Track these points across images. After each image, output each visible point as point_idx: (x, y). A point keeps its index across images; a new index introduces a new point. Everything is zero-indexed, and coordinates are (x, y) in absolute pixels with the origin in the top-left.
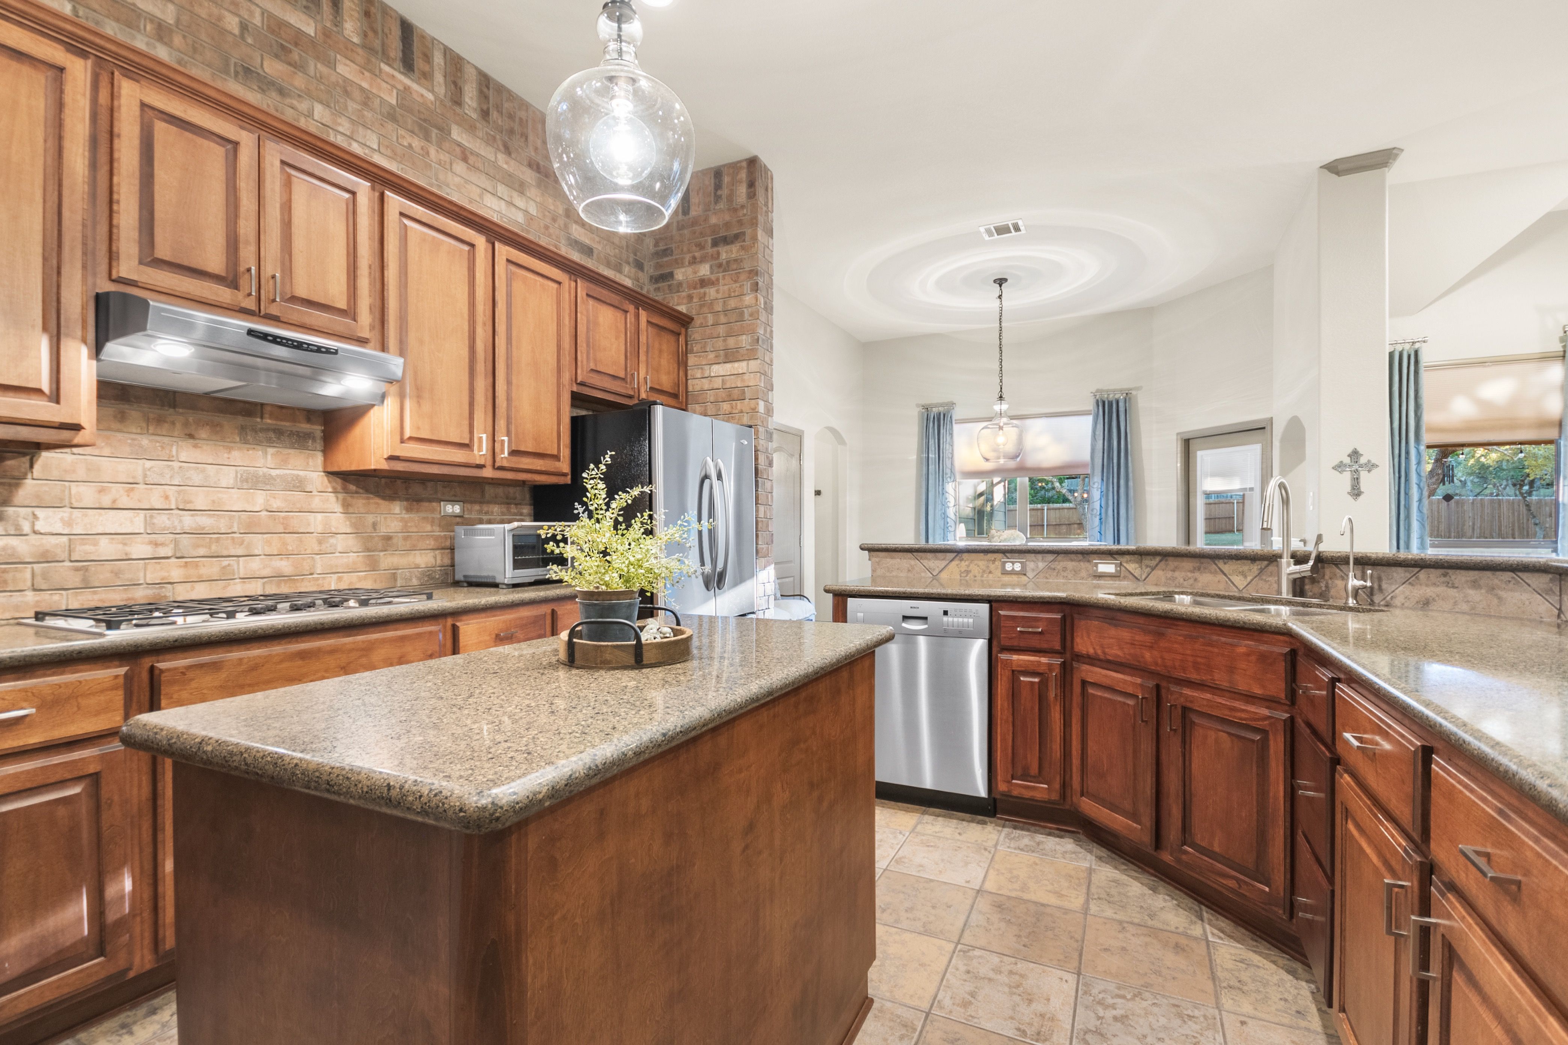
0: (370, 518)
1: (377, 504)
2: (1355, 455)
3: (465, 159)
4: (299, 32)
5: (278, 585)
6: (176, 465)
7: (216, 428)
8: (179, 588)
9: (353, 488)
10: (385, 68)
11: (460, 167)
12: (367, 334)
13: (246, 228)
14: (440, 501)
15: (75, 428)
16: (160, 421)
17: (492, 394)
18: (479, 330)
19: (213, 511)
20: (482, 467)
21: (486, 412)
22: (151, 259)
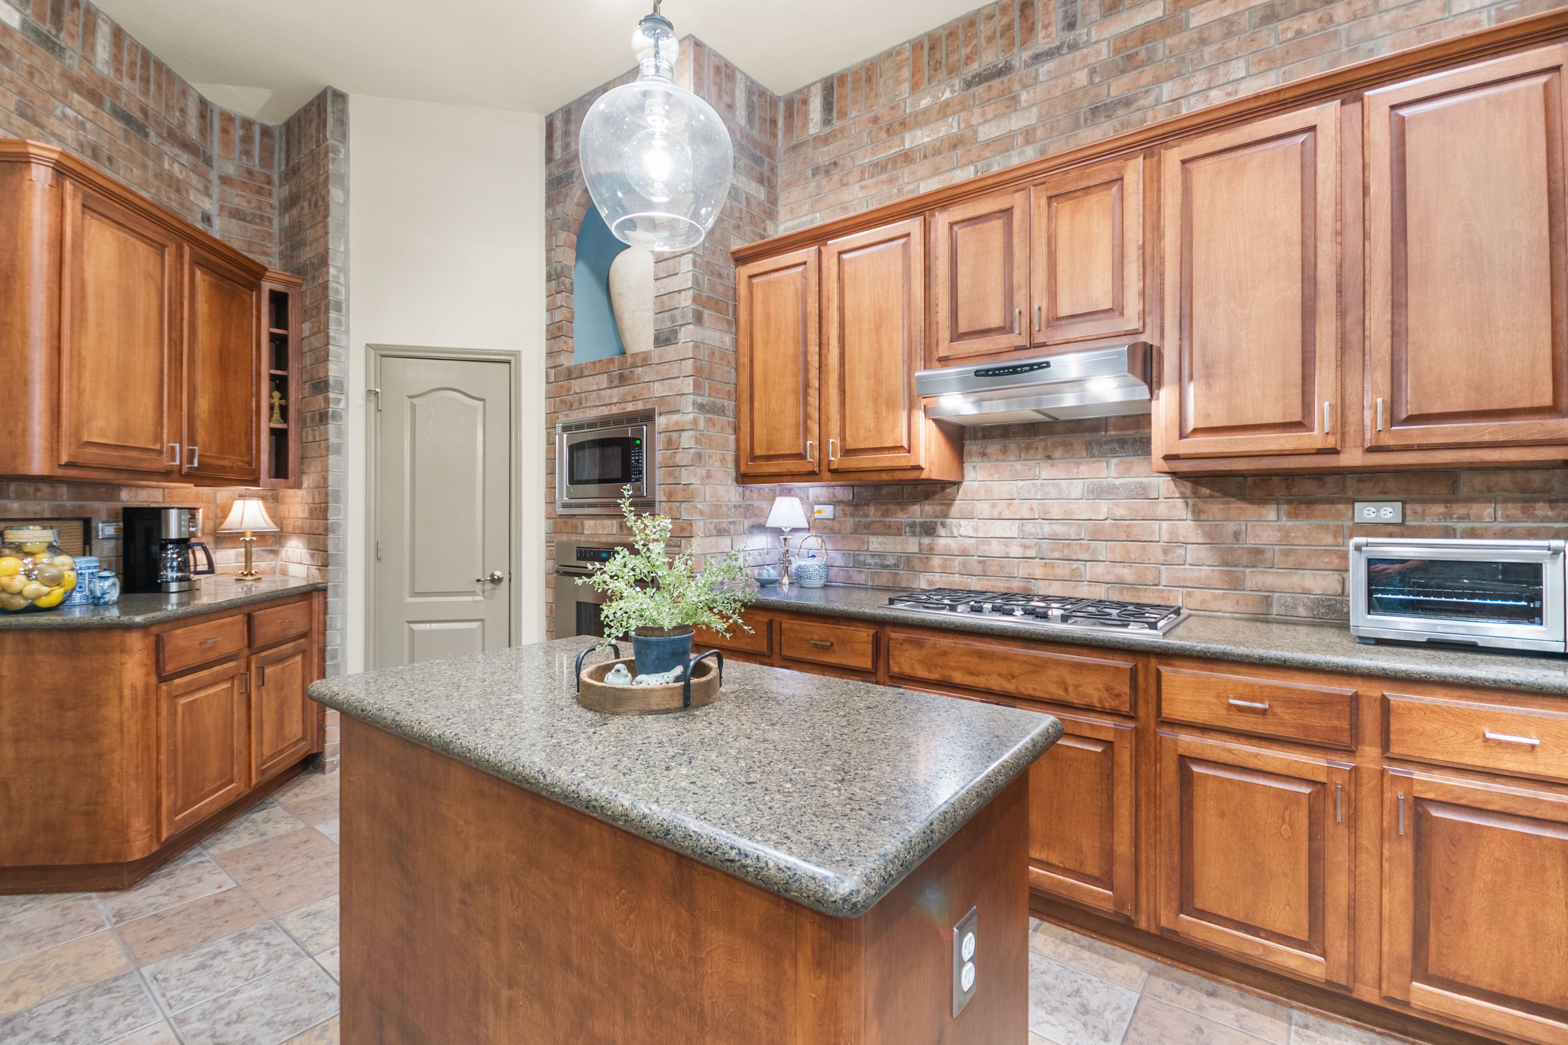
0: (1231, 527)
1: (1242, 509)
5: (1121, 591)
6: (1038, 482)
7: (1067, 447)
8: (1041, 584)
9: (1206, 491)
12: (1135, 325)
13: (1019, 276)
14: (1354, 501)
15: (919, 468)
16: (1028, 448)
17: (1354, 337)
18: (1326, 249)
19: (1065, 519)
20: (1334, 451)
21: (1341, 365)
22: (957, 336)
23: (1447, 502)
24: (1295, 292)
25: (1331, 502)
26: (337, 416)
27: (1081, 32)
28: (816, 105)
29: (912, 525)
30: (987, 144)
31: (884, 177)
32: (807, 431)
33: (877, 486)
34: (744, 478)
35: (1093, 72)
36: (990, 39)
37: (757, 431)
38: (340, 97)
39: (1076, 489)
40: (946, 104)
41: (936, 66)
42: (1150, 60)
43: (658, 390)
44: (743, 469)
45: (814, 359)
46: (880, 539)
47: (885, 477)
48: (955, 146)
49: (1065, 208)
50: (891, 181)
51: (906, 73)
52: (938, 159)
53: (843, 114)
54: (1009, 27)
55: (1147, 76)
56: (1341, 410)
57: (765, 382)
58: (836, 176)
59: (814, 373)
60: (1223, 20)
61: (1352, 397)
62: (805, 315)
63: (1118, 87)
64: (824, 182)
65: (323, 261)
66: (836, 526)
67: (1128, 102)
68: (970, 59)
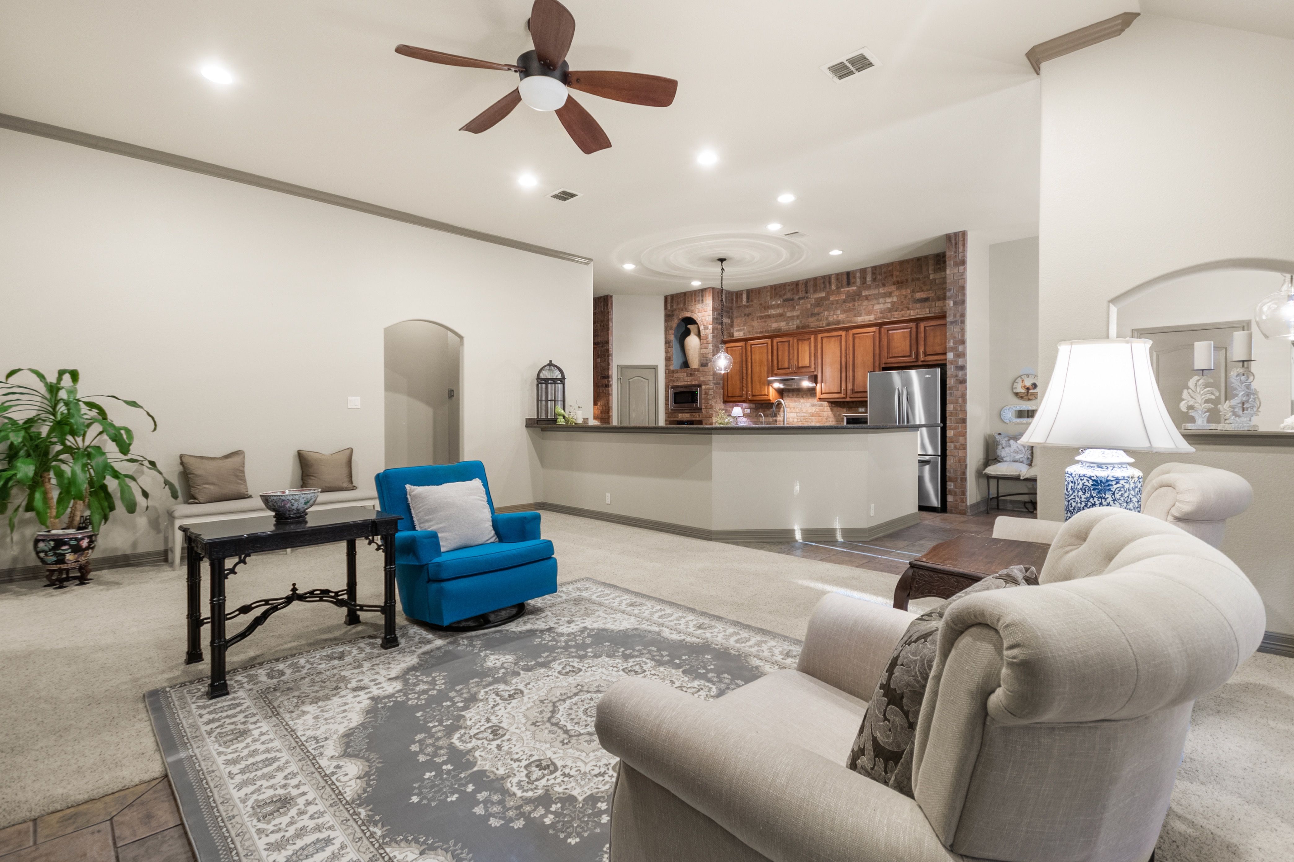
4: (822, 297)
10: (842, 290)
12: (813, 371)
13: (791, 356)
14: (857, 407)
15: (770, 400)
16: (794, 395)
17: (847, 377)
18: (843, 357)
19: (806, 412)
20: (845, 398)
21: (846, 382)
22: (778, 369)
24: (839, 367)
26: (611, 385)
27: (809, 295)
28: (744, 296)
30: (789, 317)
31: (763, 320)
32: (743, 390)
33: (762, 404)
34: (725, 402)
35: (811, 305)
36: (789, 291)
37: (729, 389)
38: (611, 297)
39: (808, 405)
40: (779, 305)
41: (776, 294)
42: (822, 305)
43: (702, 379)
44: (725, 399)
45: (745, 371)
47: (763, 402)
48: (781, 316)
49: (800, 343)
50: (765, 322)
51: (769, 294)
52: (777, 318)
53: (752, 301)
54: (793, 289)
55: (822, 309)
56: (846, 390)
57: (731, 376)
58: (751, 317)
59: (744, 375)
60: (836, 300)
61: (847, 388)
62: (742, 360)
63: (816, 310)
64: (747, 318)
65: (607, 342)
66: (751, 414)
67: (818, 314)
68: (784, 294)
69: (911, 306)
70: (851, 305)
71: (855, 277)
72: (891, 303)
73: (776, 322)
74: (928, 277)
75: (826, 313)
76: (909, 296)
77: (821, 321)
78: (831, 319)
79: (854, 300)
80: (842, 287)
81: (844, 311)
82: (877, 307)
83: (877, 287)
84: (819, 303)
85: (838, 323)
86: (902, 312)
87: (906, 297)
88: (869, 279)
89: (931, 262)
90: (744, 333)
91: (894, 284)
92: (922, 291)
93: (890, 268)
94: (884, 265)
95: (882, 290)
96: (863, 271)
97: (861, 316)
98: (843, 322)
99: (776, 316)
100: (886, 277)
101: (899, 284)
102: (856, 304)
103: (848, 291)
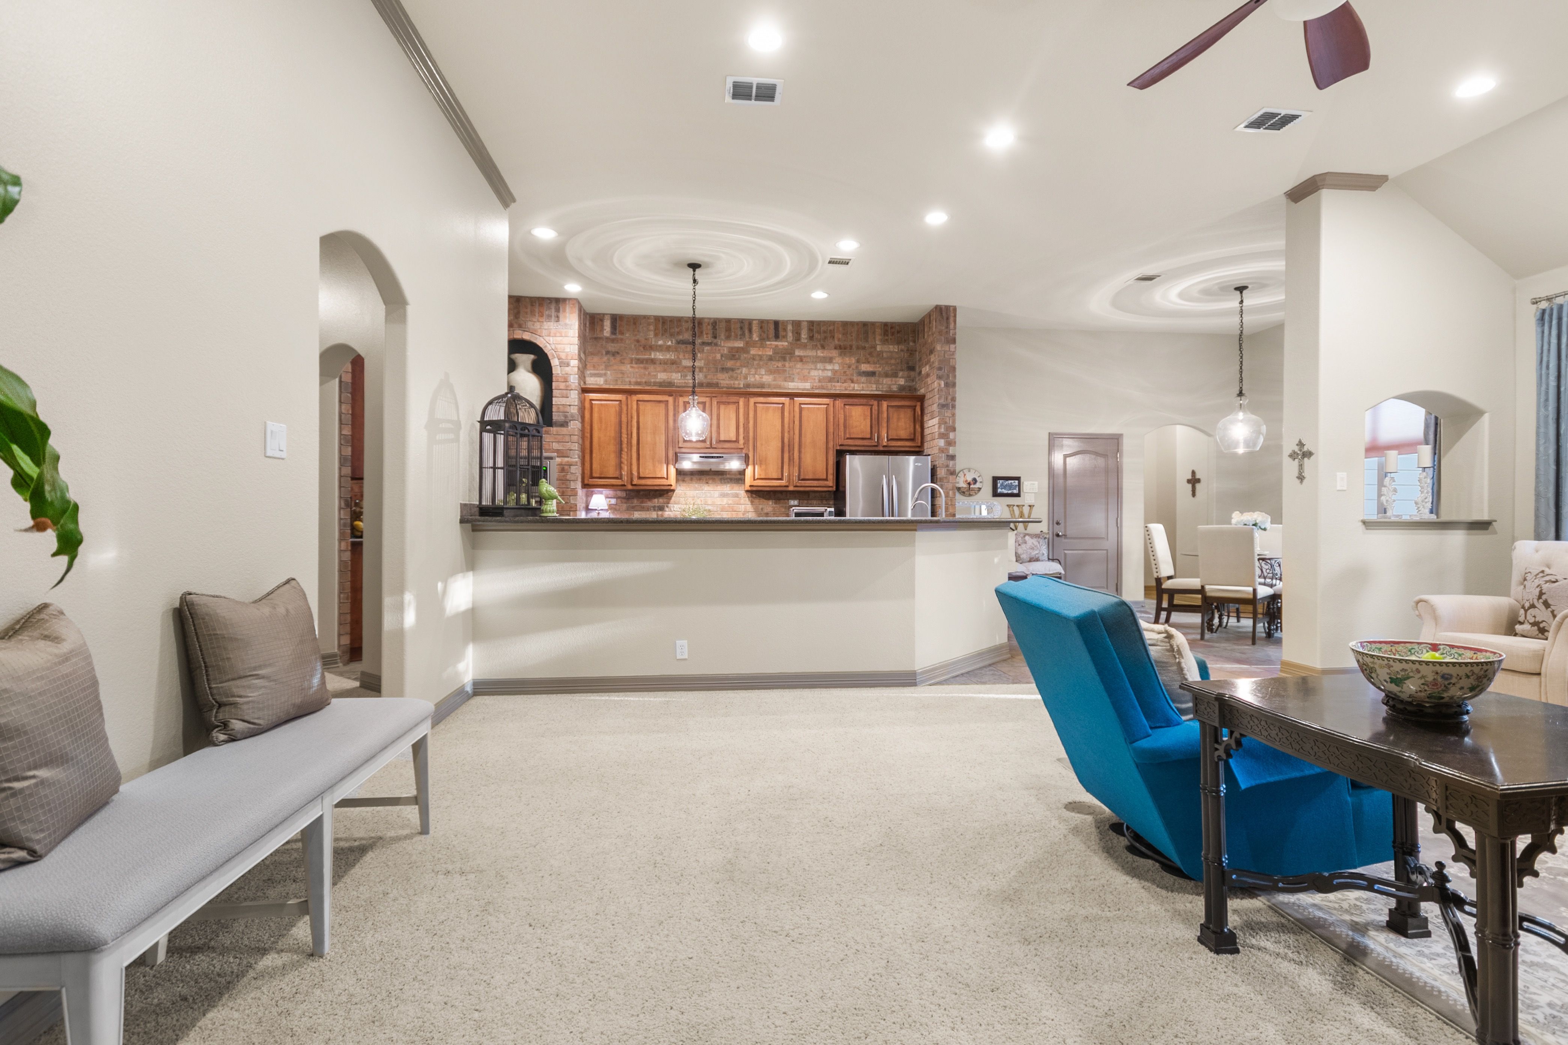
0: (761, 507)
1: (764, 501)
2: (1301, 444)
3: (801, 361)
4: (738, 348)
7: (714, 480)
9: (754, 496)
10: (768, 343)
11: (799, 365)
12: (742, 447)
14: (788, 499)
15: (671, 485)
16: (700, 479)
17: (792, 458)
18: (786, 435)
19: (713, 504)
20: (787, 486)
21: (789, 465)
22: (685, 441)
23: (807, 500)
24: (780, 444)
25: (784, 500)
27: (718, 341)
28: (607, 323)
29: (654, 507)
30: (685, 367)
31: (642, 365)
32: (621, 468)
33: (643, 491)
34: (585, 486)
35: (722, 356)
36: (687, 330)
37: (594, 466)
39: (717, 494)
40: (669, 347)
41: (665, 331)
42: (739, 359)
43: (557, 446)
44: (586, 482)
45: (624, 440)
46: (639, 512)
47: (656, 488)
48: (673, 364)
49: (722, 407)
50: (645, 368)
51: (652, 327)
52: (666, 366)
53: (622, 333)
54: (693, 328)
55: (738, 364)
56: (789, 475)
57: (599, 446)
58: (618, 358)
59: (624, 446)
60: (759, 355)
61: (791, 473)
62: (620, 422)
63: (729, 364)
64: (612, 358)
66: (618, 507)
67: (733, 370)
68: (678, 333)
69: (855, 378)
70: (780, 364)
71: (785, 330)
72: (832, 370)
73: (665, 371)
74: (875, 348)
75: (744, 370)
76: (854, 367)
77: (736, 379)
78: (751, 379)
79: (784, 359)
80: (769, 339)
81: (770, 372)
82: (814, 373)
83: (815, 347)
84: (734, 354)
85: (762, 386)
86: (845, 385)
87: (849, 367)
88: (804, 335)
89: (878, 331)
90: (606, 381)
91: (835, 348)
92: (869, 362)
93: (831, 328)
94: (824, 322)
95: (820, 353)
96: (797, 324)
97: (793, 381)
98: (769, 386)
99: (664, 362)
100: (825, 338)
101: (843, 349)
102: (787, 364)
103: (777, 346)
